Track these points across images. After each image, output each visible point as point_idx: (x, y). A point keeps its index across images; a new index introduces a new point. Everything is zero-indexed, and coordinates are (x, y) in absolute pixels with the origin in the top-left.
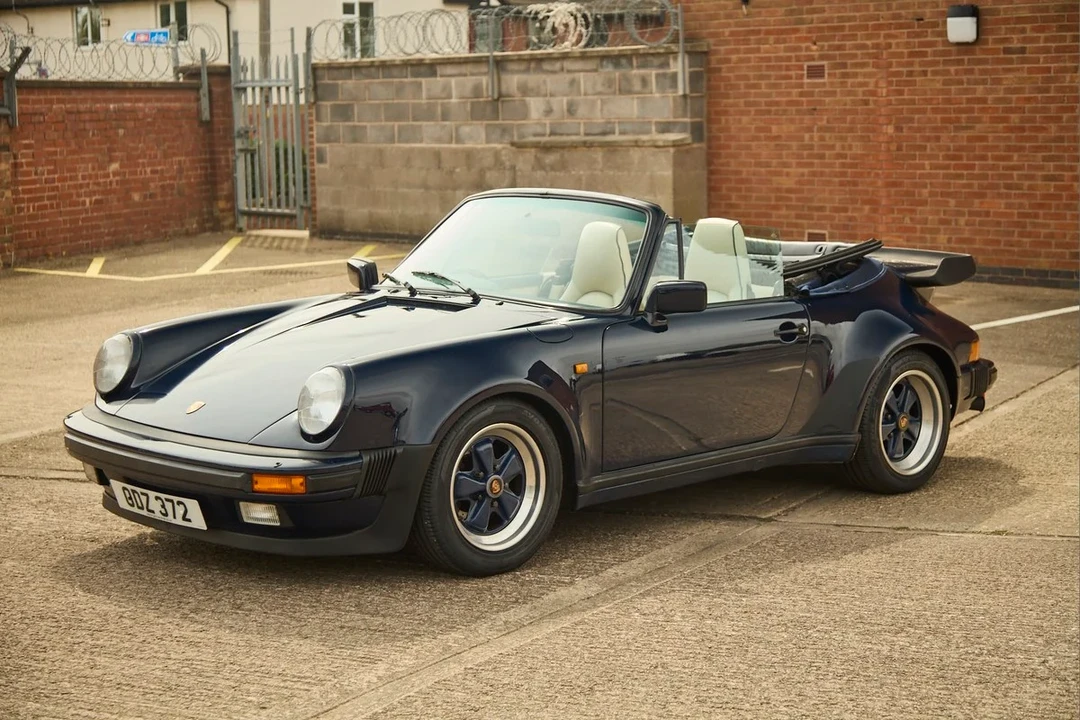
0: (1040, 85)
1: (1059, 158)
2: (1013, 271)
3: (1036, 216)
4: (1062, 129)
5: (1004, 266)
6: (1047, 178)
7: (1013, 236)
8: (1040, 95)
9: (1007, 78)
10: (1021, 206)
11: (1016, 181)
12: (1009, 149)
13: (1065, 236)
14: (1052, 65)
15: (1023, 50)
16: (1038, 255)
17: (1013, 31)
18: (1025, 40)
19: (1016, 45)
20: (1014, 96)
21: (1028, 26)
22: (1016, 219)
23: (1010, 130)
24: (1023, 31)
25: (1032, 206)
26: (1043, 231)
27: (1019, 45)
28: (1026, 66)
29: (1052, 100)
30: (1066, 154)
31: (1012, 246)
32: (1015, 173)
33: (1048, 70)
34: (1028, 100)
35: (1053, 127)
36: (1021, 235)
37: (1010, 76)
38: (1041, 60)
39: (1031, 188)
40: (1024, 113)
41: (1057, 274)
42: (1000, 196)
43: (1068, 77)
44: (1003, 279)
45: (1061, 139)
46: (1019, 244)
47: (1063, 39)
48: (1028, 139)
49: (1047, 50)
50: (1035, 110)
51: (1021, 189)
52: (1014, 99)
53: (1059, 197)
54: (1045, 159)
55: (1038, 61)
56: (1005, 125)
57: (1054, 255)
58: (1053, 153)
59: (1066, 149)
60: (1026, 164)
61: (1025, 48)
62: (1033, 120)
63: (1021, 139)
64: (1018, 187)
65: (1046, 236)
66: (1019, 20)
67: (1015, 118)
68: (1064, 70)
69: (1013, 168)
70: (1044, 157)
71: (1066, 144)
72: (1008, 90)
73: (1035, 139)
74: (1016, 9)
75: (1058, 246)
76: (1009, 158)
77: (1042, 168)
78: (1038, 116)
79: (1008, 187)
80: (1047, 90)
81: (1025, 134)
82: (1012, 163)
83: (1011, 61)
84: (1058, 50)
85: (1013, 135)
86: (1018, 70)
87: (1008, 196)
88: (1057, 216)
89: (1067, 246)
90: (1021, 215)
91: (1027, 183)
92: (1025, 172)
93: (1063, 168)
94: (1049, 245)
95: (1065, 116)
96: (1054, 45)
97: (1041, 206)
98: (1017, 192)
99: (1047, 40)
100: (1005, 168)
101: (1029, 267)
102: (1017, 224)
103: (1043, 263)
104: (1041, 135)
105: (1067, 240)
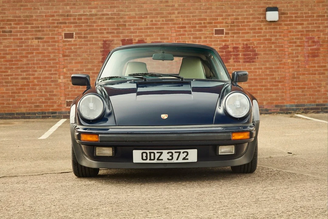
0: (18, 44)
1: (27, 71)
2: (10, 114)
3: (19, 93)
4: (28, 60)
5: (6, 112)
6: (23, 79)
7: (10, 101)
8: (18, 48)
9: (4, 42)
10: (12, 89)
11: (10, 80)
12: (6, 68)
13: (31, 99)
14: (23, 37)
15: (11, 32)
16: (20, 107)
17: (6, 24)
18: (11, 28)
19: (7, 29)
20: (8, 49)
21: (12, 23)
22: (10, 94)
23: (7, 61)
24: (10, 24)
25: (17, 89)
26: (22, 98)
27: (9, 30)
28: (12, 37)
29: (24, 50)
30: (30, 70)
31: (9, 105)
32: (9, 77)
33: (22, 39)
34: (14, 50)
35: (25, 60)
36: (13, 100)
37: (6, 41)
38: (19, 35)
39: (16, 82)
40: (12, 55)
41: (29, 113)
42: (3, 86)
43: (30, 41)
44: (6, 117)
45: (28, 64)
46: (12, 104)
47: (27, 28)
48: (14, 64)
49: (21, 32)
50: (17, 54)
51: (13, 83)
52: (8, 50)
53: (29, 85)
54: (22, 72)
55: (17, 36)
56: (4, 59)
57: (27, 107)
58: (25, 69)
59: (30, 68)
60: (14, 74)
61: (12, 31)
62: (16, 57)
63: (12, 64)
64: (11, 82)
65: (24, 100)
66: (8, 20)
67: (8, 57)
68: (28, 39)
69: (8, 75)
70: (21, 71)
71: (30, 66)
72: (5, 46)
73: (17, 64)
74: (7, 16)
75: (29, 103)
76: (7, 72)
77: (21, 75)
78: (18, 55)
79: (6, 82)
80: (22, 46)
81: (13, 62)
82: (7, 74)
83: (6, 36)
84: (25, 31)
85: (8, 63)
86: (9, 39)
87: (7, 86)
88: (28, 92)
89: (33, 103)
90: (12, 93)
91: (14, 81)
92: (14, 77)
93: (30, 75)
94: (25, 103)
95: (29, 56)
96: (23, 30)
97: (21, 89)
98: (11, 84)
99: (20, 28)
100: (4, 76)
101: (17, 112)
102: (11, 96)
103: (23, 110)
104: (20, 63)
105: (33, 101)
